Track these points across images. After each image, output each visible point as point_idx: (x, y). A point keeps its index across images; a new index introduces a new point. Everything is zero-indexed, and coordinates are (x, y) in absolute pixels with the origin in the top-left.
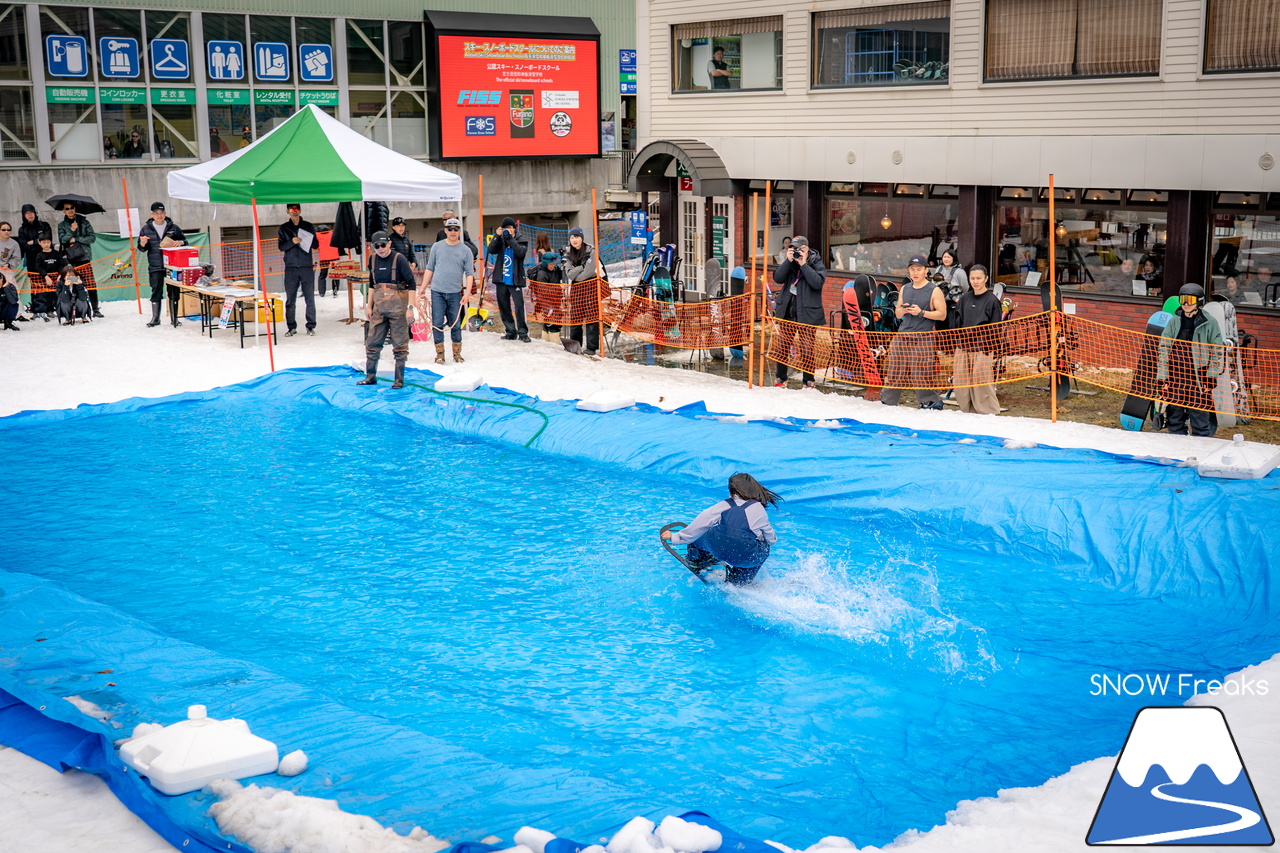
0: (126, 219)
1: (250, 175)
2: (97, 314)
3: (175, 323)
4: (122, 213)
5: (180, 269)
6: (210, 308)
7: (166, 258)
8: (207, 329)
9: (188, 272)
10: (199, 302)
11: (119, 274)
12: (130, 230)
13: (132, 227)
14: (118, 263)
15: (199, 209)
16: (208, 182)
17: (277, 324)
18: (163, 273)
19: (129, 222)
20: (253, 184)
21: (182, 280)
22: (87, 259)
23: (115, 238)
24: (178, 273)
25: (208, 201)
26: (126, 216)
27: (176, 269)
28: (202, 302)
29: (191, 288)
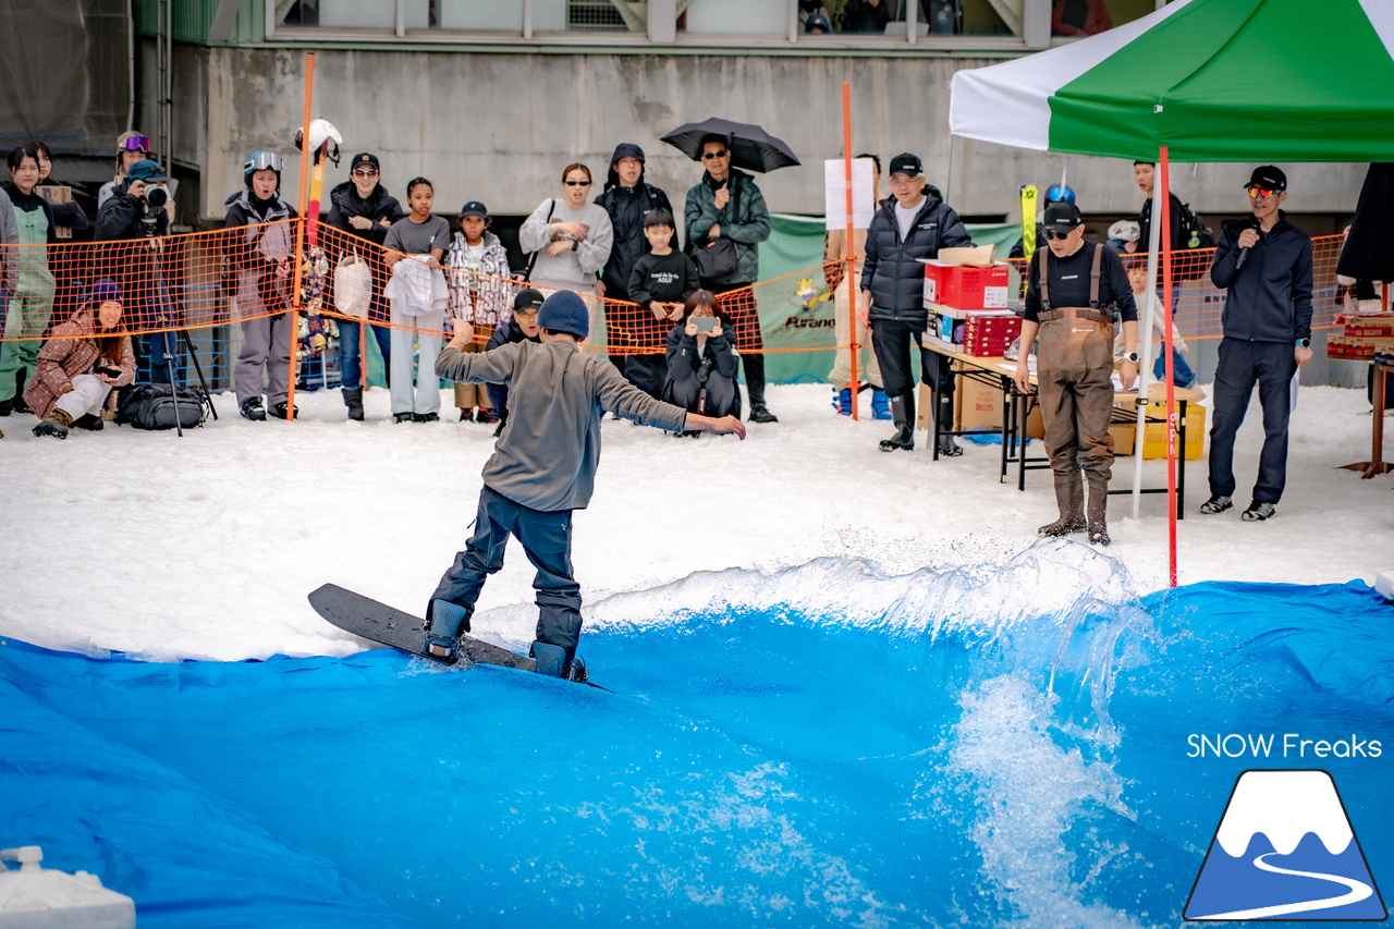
0: (843, 184)
1: (1153, 86)
2: (761, 414)
3: (942, 449)
4: (833, 168)
5: (961, 314)
6: (1026, 415)
7: (930, 285)
8: (1014, 468)
9: (982, 322)
10: (998, 397)
11: (806, 316)
12: (850, 211)
13: (856, 205)
14: (805, 290)
15: (1009, 166)
16: (1050, 101)
17: (1187, 464)
18: (922, 322)
19: (849, 193)
20: (1160, 109)
21: (964, 342)
22: (744, 278)
23: (811, 228)
24: (957, 323)
25: (1044, 146)
26: (843, 177)
27: (951, 313)
28: (1009, 398)
29: (985, 362)
